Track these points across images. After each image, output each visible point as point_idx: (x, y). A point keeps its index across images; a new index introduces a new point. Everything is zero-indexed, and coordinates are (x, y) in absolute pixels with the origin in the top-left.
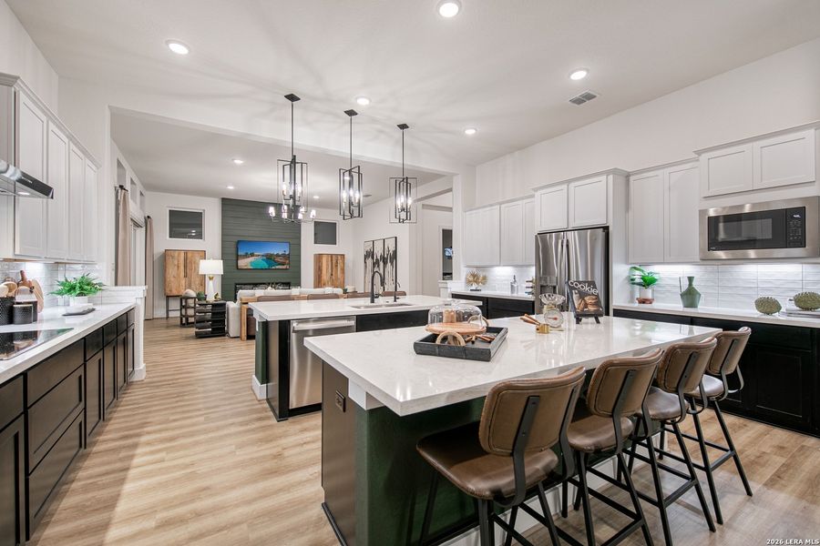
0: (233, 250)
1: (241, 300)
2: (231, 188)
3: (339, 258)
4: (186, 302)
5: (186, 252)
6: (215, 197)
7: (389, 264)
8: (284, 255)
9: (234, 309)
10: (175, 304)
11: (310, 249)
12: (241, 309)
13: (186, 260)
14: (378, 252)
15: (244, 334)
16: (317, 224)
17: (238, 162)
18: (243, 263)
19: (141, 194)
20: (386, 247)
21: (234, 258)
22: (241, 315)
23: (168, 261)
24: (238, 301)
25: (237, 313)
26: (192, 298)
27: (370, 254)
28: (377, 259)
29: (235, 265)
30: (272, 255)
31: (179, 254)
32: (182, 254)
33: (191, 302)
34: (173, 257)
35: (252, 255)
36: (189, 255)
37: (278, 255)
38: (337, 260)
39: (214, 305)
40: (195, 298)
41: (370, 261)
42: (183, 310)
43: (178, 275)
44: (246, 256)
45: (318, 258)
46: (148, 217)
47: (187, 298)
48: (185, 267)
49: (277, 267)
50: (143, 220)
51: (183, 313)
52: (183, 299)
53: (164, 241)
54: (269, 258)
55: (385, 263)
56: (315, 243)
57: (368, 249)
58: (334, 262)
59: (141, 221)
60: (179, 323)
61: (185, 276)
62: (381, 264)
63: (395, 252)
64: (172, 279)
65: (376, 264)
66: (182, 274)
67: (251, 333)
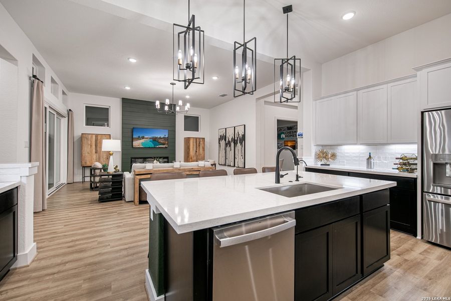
0: (130, 134)
1: (134, 171)
2: (128, 88)
3: (201, 140)
4: (94, 172)
5: (97, 135)
6: (117, 97)
7: (239, 144)
8: (164, 138)
9: (129, 179)
10: (88, 173)
11: (181, 134)
12: (134, 179)
13: (96, 140)
14: (230, 135)
15: (137, 200)
16: (186, 117)
17: (133, 61)
18: (137, 143)
19: (64, 93)
20: (236, 132)
21: (130, 140)
22: (134, 184)
23: (84, 141)
24: (132, 173)
25: (131, 182)
26: (99, 169)
27: (223, 138)
28: (229, 141)
29: (131, 145)
30: (156, 138)
31: (92, 137)
32: (94, 137)
33: (98, 172)
34: (87, 139)
35: (143, 138)
36: (99, 137)
37: (160, 138)
38: (200, 142)
39: (113, 176)
40: (100, 169)
41: (223, 143)
42: (92, 178)
43: (91, 151)
44: (139, 138)
45: (187, 140)
46: (70, 110)
47: (95, 169)
48: (96, 146)
49: (160, 146)
50: (66, 113)
51: (92, 180)
52: (93, 169)
53: (81, 127)
54: (155, 140)
55: (235, 144)
56: (185, 130)
57: (222, 134)
58: (198, 143)
59: (65, 113)
60: (89, 187)
61: (96, 152)
62: (232, 144)
63: (244, 136)
64: (87, 154)
65: (228, 144)
66: (94, 151)
67: (143, 199)
